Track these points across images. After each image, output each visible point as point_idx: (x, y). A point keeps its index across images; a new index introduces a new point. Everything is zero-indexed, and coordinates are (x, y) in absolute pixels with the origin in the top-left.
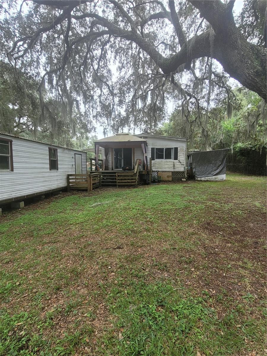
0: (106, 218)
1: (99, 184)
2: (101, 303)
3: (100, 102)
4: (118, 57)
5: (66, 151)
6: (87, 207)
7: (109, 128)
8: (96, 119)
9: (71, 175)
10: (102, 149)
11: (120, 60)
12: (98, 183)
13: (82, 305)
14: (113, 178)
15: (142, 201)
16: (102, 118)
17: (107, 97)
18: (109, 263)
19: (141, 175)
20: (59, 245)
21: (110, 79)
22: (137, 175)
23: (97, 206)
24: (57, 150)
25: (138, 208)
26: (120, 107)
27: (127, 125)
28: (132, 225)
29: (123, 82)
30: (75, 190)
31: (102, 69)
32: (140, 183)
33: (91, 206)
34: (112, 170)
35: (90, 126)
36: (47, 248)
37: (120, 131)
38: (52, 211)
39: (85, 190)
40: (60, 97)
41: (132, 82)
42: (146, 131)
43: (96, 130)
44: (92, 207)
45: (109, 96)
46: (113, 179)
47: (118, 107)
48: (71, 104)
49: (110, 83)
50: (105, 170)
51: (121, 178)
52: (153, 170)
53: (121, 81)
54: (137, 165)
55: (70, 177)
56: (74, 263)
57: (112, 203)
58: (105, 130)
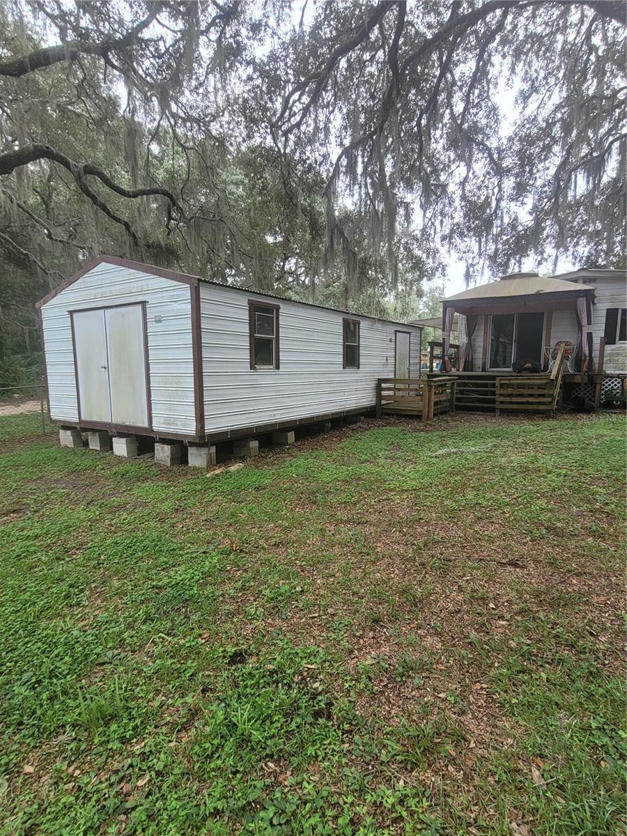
0: (472, 487)
1: (448, 404)
2: (479, 682)
3: (463, 197)
4: (520, 67)
5: (379, 326)
6: (425, 454)
7: (483, 262)
8: (450, 243)
9: (386, 381)
10: (460, 318)
11: (527, 71)
12: (446, 401)
13: (433, 671)
14: (487, 391)
15: (576, 454)
16: (465, 239)
17: (483, 182)
18: (491, 595)
19: (568, 385)
20: (368, 530)
21: (495, 131)
22: (558, 385)
23: (449, 455)
24: (359, 324)
25: (564, 472)
26: (519, 203)
27: (532, 251)
28: (550, 514)
29: (530, 133)
30: (393, 415)
31: (474, 111)
32: (565, 408)
33: (434, 455)
34: (484, 370)
35: (434, 262)
36: (347, 532)
37: (513, 268)
38: (348, 456)
39: (418, 417)
40: (369, 202)
41: (558, 125)
42: (591, 263)
43: (446, 272)
44: (436, 457)
45: (488, 177)
46: (486, 393)
47: (513, 204)
48: (391, 213)
49: (493, 143)
50: (464, 370)
51: (510, 391)
52: (608, 372)
53: (525, 130)
54: (559, 357)
55: (384, 385)
56: (404, 575)
57: (486, 452)
58: (471, 269)
